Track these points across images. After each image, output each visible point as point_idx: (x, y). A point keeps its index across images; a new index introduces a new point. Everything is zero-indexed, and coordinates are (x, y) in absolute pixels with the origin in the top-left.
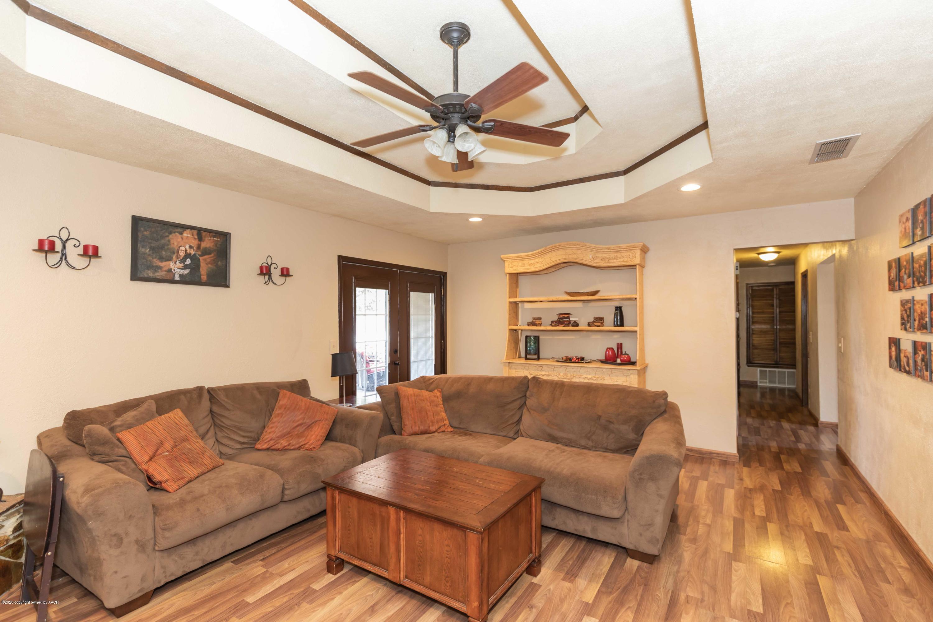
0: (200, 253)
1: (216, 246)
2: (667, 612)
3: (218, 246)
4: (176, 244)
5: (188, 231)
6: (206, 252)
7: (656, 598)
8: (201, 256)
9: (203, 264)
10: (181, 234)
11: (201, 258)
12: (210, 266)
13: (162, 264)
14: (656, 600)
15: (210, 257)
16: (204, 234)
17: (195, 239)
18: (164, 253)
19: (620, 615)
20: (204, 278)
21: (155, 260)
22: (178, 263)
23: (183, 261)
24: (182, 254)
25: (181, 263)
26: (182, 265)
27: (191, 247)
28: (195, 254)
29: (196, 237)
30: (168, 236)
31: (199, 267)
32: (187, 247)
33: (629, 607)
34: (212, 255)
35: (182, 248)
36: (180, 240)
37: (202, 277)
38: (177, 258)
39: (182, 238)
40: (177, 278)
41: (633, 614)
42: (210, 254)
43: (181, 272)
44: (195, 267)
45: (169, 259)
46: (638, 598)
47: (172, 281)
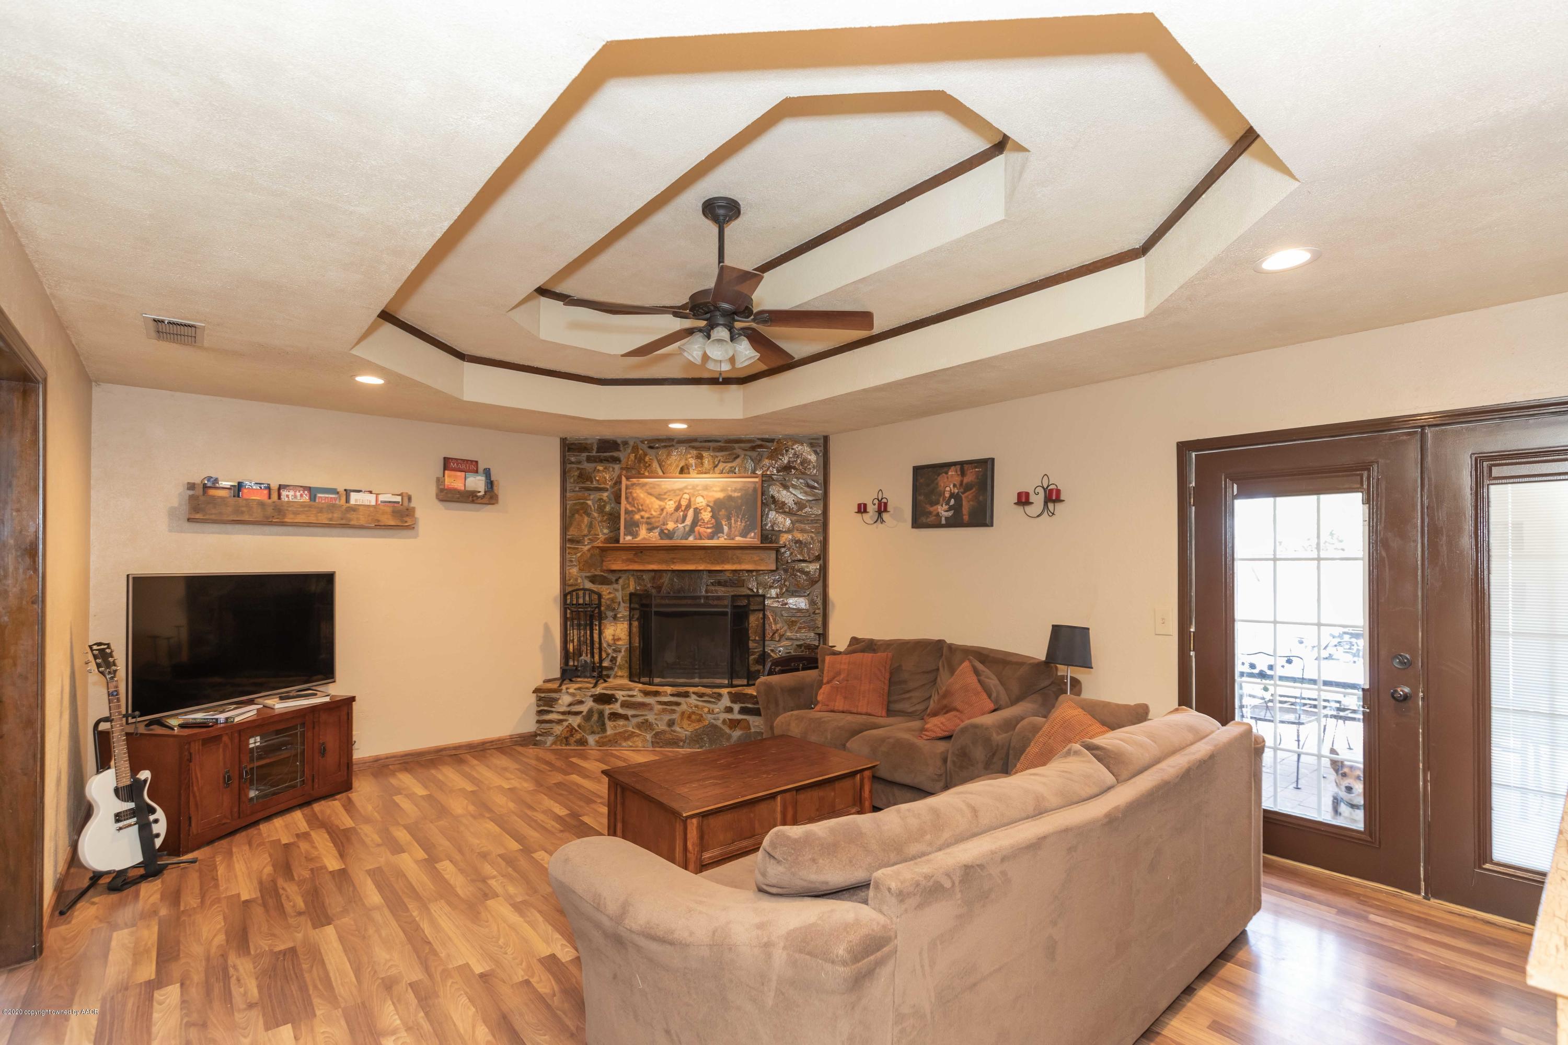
0: (962, 490)
1: (978, 479)
2: (511, 1025)
3: (980, 477)
4: (942, 485)
5: (953, 468)
6: (968, 488)
7: (541, 1030)
8: (963, 493)
9: (965, 503)
10: (947, 473)
11: (963, 496)
12: (971, 503)
13: (932, 509)
14: (538, 1028)
15: (972, 493)
16: (966, 467)
17: (958, 475)
18: (934, 497)
19: (553, 982)
20: (966, 518)
21: (927, 506)
22: (944, 505)
23: (948, 503)
24: (947, 495)
25: (946, 505)
26: (947, 507)
27: (955, 486)
28: (958, 492)
29: (959, 473)
30: (937, 479)
31: (961, 506)
32: (952, 486)
33: (554, 995)
34: (974, 489)
35: (948, 489)
36: (946, 480)
37: (964, 517)
38: (944, 500)
39: (948, 478)
40: (943, 522)
41: (542, 993)
42: (971, 489)
43: (947, 514)
44: (957, 508)
45: (937, 503)
46: (559, 1012)
47: (939, 526)
